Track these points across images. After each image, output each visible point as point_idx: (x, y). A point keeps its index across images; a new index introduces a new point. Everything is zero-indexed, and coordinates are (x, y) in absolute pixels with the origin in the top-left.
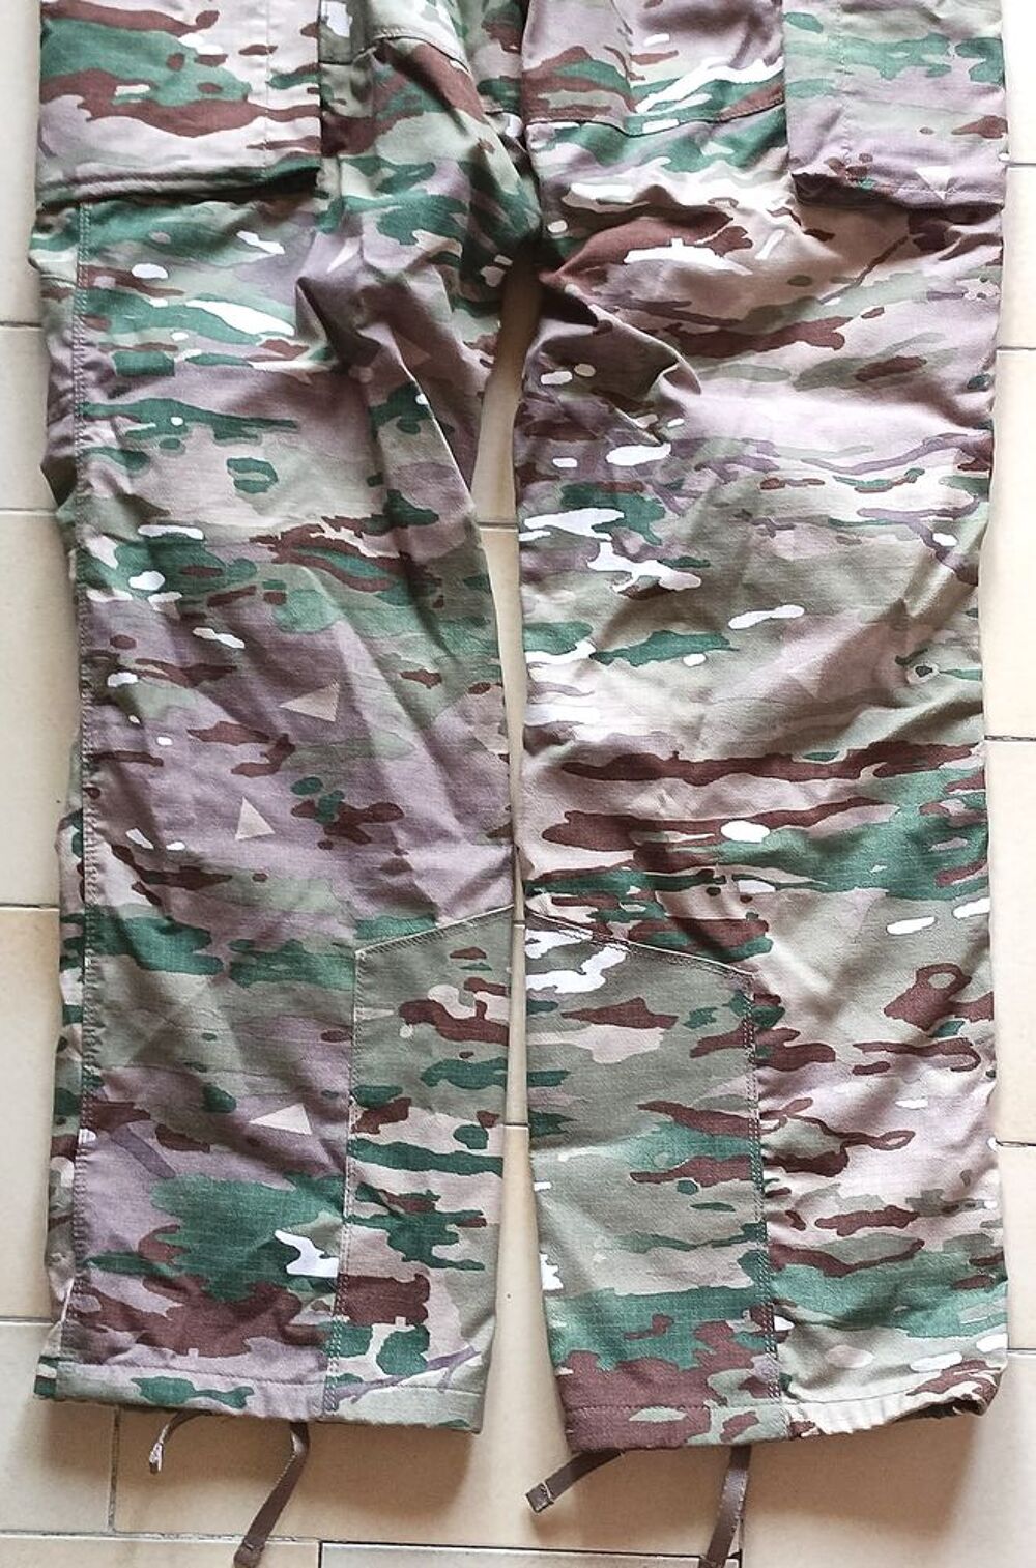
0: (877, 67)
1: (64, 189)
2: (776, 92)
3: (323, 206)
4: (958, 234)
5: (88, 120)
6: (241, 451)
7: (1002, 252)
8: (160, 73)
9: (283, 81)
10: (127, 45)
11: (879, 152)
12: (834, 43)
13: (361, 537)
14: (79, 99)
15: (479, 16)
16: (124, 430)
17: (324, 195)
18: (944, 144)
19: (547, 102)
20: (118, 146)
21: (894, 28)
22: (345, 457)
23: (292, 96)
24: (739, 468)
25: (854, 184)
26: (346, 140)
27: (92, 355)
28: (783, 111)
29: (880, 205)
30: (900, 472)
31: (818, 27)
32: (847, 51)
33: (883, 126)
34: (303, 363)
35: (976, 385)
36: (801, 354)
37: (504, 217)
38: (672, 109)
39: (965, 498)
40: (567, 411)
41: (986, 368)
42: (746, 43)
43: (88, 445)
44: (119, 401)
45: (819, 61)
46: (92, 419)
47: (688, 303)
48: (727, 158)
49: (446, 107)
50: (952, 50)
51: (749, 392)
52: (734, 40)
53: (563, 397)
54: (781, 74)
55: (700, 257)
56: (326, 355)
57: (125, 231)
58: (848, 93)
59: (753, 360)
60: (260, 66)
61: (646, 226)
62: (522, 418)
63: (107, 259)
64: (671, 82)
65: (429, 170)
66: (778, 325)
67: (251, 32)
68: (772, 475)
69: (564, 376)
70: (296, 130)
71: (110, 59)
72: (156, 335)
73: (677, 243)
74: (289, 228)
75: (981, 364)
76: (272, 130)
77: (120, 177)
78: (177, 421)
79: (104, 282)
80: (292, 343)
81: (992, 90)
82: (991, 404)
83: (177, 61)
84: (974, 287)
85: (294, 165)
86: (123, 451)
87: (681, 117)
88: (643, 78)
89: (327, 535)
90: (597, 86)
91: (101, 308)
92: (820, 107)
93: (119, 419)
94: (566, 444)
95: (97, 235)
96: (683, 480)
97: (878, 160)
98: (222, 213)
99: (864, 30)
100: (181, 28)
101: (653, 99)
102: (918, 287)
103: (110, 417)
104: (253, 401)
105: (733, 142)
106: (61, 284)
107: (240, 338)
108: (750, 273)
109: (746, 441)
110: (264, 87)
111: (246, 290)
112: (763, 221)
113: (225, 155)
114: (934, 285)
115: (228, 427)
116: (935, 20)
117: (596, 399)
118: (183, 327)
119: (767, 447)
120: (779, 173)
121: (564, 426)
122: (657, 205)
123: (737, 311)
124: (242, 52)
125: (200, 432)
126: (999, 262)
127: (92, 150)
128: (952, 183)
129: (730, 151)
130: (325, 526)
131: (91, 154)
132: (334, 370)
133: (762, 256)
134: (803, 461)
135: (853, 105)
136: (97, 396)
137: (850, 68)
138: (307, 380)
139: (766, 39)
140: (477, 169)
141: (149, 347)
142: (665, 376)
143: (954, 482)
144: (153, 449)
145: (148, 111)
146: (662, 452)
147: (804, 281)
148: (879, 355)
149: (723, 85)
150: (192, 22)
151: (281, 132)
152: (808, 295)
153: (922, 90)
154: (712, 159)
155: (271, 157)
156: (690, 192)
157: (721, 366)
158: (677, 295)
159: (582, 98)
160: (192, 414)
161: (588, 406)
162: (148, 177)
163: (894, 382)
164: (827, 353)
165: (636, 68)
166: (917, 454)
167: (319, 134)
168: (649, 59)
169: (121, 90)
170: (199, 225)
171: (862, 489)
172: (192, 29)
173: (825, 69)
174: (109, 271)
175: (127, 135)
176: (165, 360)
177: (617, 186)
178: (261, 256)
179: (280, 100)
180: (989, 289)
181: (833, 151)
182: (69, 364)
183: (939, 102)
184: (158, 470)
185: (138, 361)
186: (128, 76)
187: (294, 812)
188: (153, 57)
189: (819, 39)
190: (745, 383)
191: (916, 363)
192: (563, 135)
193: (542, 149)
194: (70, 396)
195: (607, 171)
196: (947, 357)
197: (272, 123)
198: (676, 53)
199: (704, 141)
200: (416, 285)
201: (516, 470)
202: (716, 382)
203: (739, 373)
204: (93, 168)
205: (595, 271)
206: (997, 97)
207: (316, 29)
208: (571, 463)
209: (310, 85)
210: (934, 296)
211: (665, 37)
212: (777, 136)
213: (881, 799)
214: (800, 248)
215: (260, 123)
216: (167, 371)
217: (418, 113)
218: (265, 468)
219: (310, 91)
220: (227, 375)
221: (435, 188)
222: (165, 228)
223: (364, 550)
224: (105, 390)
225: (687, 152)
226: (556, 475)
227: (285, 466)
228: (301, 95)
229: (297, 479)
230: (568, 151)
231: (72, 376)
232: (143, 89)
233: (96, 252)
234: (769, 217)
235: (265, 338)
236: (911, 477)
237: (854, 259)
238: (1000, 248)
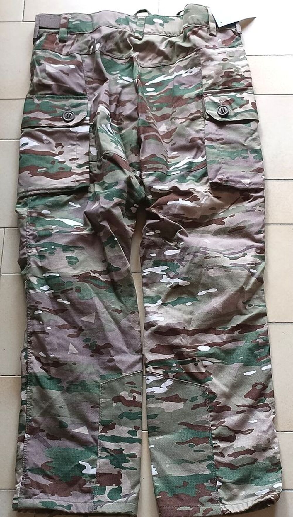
0: (230, 157)
1: (25, 193)
2: (204, 164)
3: (90, 195)
4: (253, 196)
5: (31, 177)
6: (69, 254)
7: (264, 200)
8: (49, 165)
9: (80, 166)
10: (41, 159)
11: (231, 176)
12: (219, 152)
13: (100, 275)
14: (29, 172)
15: (129, 149)
16: (39, 250)
17: (91, 192)
18: (248, 175)
19: (146, 167)
20: (39, 183)
21: (234, 148)
22: (96, 255)
23: (82, 169)
24: (198, 254)
25: (225, 184)
26: (96, 179)
27: (31, 232)
28: (207, 168)
29: (232, 189)
30: (241, 254)
31: (214, 148)
32: (222, 153)
33: (232, 171)
34: (85, 232)
35: (259, 232)
36: (214, 227)
37: (136, 194)
38: (178, 169)
39: (259, 261)
40: (153, 242)
41: (262, 228)
42: (197, 153)
43: (30, 254)
44: (38, 243)
45: (215, 156)
46: (31, 248)
47: (184, 214)
48: (193, 180)
49: (121, 168)
50: (249, 152)
51: (201, 236)
52: (194, 153)
53: (152, 238)
54: (206, 160)
55: (187, 203)
56: (91, 230)
57: (39, 203)
58: (223, 163)
59: (202, 229)
60: (74, 163)
61: (172, 196)
62: (142, 245)
63: (35, 209)
64: (178, 163)
65: (117, 183)
66: (208, 220)
67: (72, 155)
68: (207, 255)
69: (153, 233)
70: (83, 177)
71: (36, 162)
72: (48, 227)
73: (180, 199)
74: (82, 201)
75: (261, 227)
76: (77, 177)
77: (39, 190)
78: (53, 247)
79: (34, 215)
80: (82, 228)
81: (259, 161)
82: (264, 237)
83: (54, 162)
84: (258, 209)
85: (83, 185)
86: (39, 255)
87: (181, 171)
88: (171, 162)
89: (92, 275)
90: (159, 163)
91: (34, 221)
92: (216, 166)
93: (38, 248)
94: (153, 250)
95: (33, 204)
96: (184, 258)
97: (231, 178)
98: (65, 198)
99: (226, 148)
100: (55, 155)
101: (174, 167)
102: (243, 209)
103: (36, 247)
104: (72, 242)
105: (194, 176)
106: (23, 216)
107: (69, 227)
108: (199, 206)
109: (200, 247)
110: (75, 168)
111: (70, 215)
112: (202, 194)
113: (65, 184)
114: (247, 208)
115: (66, 248)
116: (244, 145)
117: (161, 239)
118: (54, 225)
119: (206, 249)
120: (206, 183)
121: (152, 245)
122: (175, 191)
123: (196, 216)
124: (70, 160)
125: (58, 249)
126: (264, 202)
127: (32, 184)
128: (250, 183)
129: (193, 178)
130: (91, 272)
131: (32, 185)
132: (93, 233)
133: (202, 202)
134: (215, 252)
135: (224, 166)
136: (33, 242)
137: (223, 157)
138: (86, 236)
139: (202, 152)
140: (128, 182)
141: (46, 230)
142: (179, 232)
143: (255, 256)
144: (47, 254)
145: (46, 174)
146: (178, 252)
147: (214, 209)
148: (235, 226)
149: (191, 163)
150: (57, 154)
151: (80, 178)
152: (215, 212)
153: (242, 162)
154: (189, 180)
155: (77, 184)
156: (184, 187)
157: (193, 230)
158: (181, 212)
159: (155, 166)
160: (56, 245)
161: (158, 240)
162: (46, 190)
163: (238, 233)
164: (221, 226)
165: (169, 160)
166: (245, 250)
167: (89, 178)
168: (172, 158)
169: (39, 170)
170: (58, 201)
171: (231, 259)
172: (57, 155)
173: (217, 158)
174: (35, 212)
175: (41, 180)
176: (50, 232)
177: (165, 187)
178: (74, 208)
179: (79, 171)
180: (261, 209)
181: (220, 177)
182: (25, 235)
183: (246, 165)
184: (48, 259)
185: (43, 233)
186: (41, 166)
187: (83, 347)
188: (47, 162)
189: (215, 151)
190: (200, 234)
191: (244, 227)
192: (150, 175)
193: (145, 178)
194: (25, 243)
195: (162, 183)
196: (252, 226)
197: (77, 176)
198: (179, 156)
199: (187, 176)
200: (114, 211)
201: (141, 257)
202: (192, 235)
203: (198, 232)
204: (32, 188)
205: (160, 207)
206: (261, 163)
207: (88, 154)
208: (155, 255)
209: (87, 167)
210: (247, 211)
211: (176, 153)
212: (205, 174)
213: (240, 340)
214: (212, 200)
215: (74, 176)
216: (51, 235)
217: (114, 170)
218: (76, 258)
219: (87, 168)
220: (66, 235)
221: (118, 187)
222: (50, 202)
223: (101, 279)
224: (34, 241)
225: (182, 179)
226: (151, 258)
227: (80, 258)
228: (85, 169)
229: (83, 261)
230: (151, 178)
231: (26, 238)
232: (45, 169)
233: (32, 208)
234: (204, 193)
235: (75, 227)
236: (244, 255)
237: (227, 204)
238: (263, 199)
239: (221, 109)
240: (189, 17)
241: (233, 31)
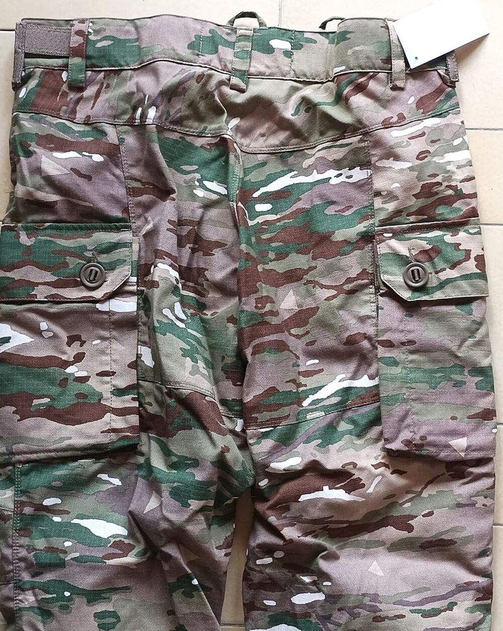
0: (427, 382)
1: (7, 457)
2: (374, 394)
3: (141, 460)
4: (472, 473)
5: (18, 421)
6: (101, 607)
7: (494, 481)
8: (55, 390)
9: (119, 392)
10: (39, 377)
11: (430, 433)
12: (404, 371)
14: (14, 409)
15: (220, 365)
16: (40, 597)
17: (142, 454)
18: (463, 425)
19: (257, 418)
20: (34, 434)
21: (434, 361)
22: (155, 601)
23: (124, 401)
24: (360, 610)
25: (417, 452)
26: (152, 425)
27: (23, 553)
28: (379, 408)
29: (432, 460)
30: (444, 603)
31: (395, 363)
32: (412, 376)
33: (430, 417)
34: (130, 559)
35: (484, 553)
36: (390, 533)
37: (236, 483)
38: (321, 404)
39: (479, 615)
40: (270, 577)
41: (488, 545)
42: (359, 366)
43: (22, 605)
44: (37, 579)
45: (398, 384)
46: (23, 590)
47: (332, 517)
48: (350, 433)
49: (204, 428)
50: (466, 373)
51: (364, 556)
52: (352, 366)
53: (268, 571)
54: (377, 386)
55: (339, 495)
56: (143, 553)
57: (38, 479)
58: (413, 400)
59: (366, 537)
60: (107, 383)
61: (310, 479)
62: (246, 577)
63: (29, 497)
64: (320, 388)
65: (196, 463)
66: (379, 518)
67: (102, 363)
68: (378, 614)
69: (269, 560)
70: (126, 421)
71: (29, 384)
72: (56, 542)
73: (326, 488)
74: (123, 471)
75: (485, 543)
76: (114, 421)
77: (36, 452)
78: (67, 594)
79: (28, 510)
80: (126, 541)
81: (487, 394)
82: (491, 563)
83: (64, 382)
84: (481, 500)
85: (126, 443)
86: (39, 608)
87: (327, 409)
88: (305, 385)
90: (282, 405)
91: (26, 525)
92: (398, 410)
93: (37, 590)
94: (271, 593)
95: (25, 482)
96: (331, 614)
97: (430, 438)
98: (88, 465)
99: (420, 362)
100: (67, 364)
101: (312, 398)
102: (450, 501)
103: (33, 588)
104: (107, 581)
105: (353, 422)
106: (6, 513)
107: (98, 542)
108: (364, 499)
109: (364, 595)
110: (109, 395)
111: (102, 509)
112: (370, 473)
113: (89, 437)
114: (460, 500)
115: (93, 596)
116: (457, 357)
117: (286, 571)
118: (69, 538)
119: (375, 597)
120: (377, 440)
121: (271, 585)
122: (314, 468)
123: (357, 517)
124: (97, 375)
125: (79, 601)
126: (493, 487)
127: (21, 437)
128: (468, 447)
129: (352, 427)
131: (20, 439)
133: (370, 490)
134: (394, 604)
135: (417, 406)
136: (26, 577)
137: (413, 385)
138: (135, 567)
139: (370, 365)
140: (221, 463)
141: (51, 549)
142: (321, 557)
143: (472, 610)
144: (55, 610)
145: (50, 413)
146: (320, 597)
147: (392, 498)
148: (432, 537)
149: (347, 390)
150: (72, 359)
151: (119, 423)
152: (395, 501)
153: (451, 395)
154: (344, 433)
155: (113, 436)
156: (333, 460)
157: (349, 541)
158: (326, 514)
159: (275, 414)
160: (75, 590)
161: (279, 574)
162: (50, 451)
163: (440, 550)
164: (404, 534)
165: (302, 380)
166: (453, 593)
167: (138, 424)
168: (308, 374)
169: (36, 402)
170: (76, 475)
171: (426, 615)
172: (72, 364)
173: (400, 388)
174: (31, 504)
175: (38, 427)
176: (60, 559)
178: (110, 486)
179: (117, 403)
180: (488, 502)
181: (406, 435)
182: (11, 557)
183: (460, 401)
184: (58, 622)
185: (46, 558)
186: (38, 394)
188: (52, 382)
189: (396, 371)
190: (362, 550)
191: (452, 542)
192: (265, 435)
193: (254, 444)
194: (12, 574)
195: (288, 449)
196: (468, 540)
197: (114, 417)
198: (323, 370)
199: (338, 423)
201: (244, 604)
202: (347, 550)
203: (358, 545)
204: (22, 446)
205: (282, 506)
206: (490, 398)
207: (135, 364)
208: (273, 603)
209: (133, 396)
210: (459, 505)
211: (317, 361)
212: (376, 420)
214: (390, 484)
215: (108, 416)
216: (62, 564)
217: (189, 428)
218: (114, 614)
219: (133, 399)
220: (93, 568)
221: (200, 476)
222: (59, 478)
224: (30, 572)
225: (328, 434)
226: (266, 608)
227: (123, 613)
228: (127, 402)
229: (130, 618)
230: (267, 444)
231: (13, 564)
232: (46, 400)
233: (24, 492)
234: (373, 469)
235: (112, 540)
236: (450, 607)
237: (417, 484)
238: (493, 479)
239: (413, 271)
240: (350, 52)
241: (439, 74)
